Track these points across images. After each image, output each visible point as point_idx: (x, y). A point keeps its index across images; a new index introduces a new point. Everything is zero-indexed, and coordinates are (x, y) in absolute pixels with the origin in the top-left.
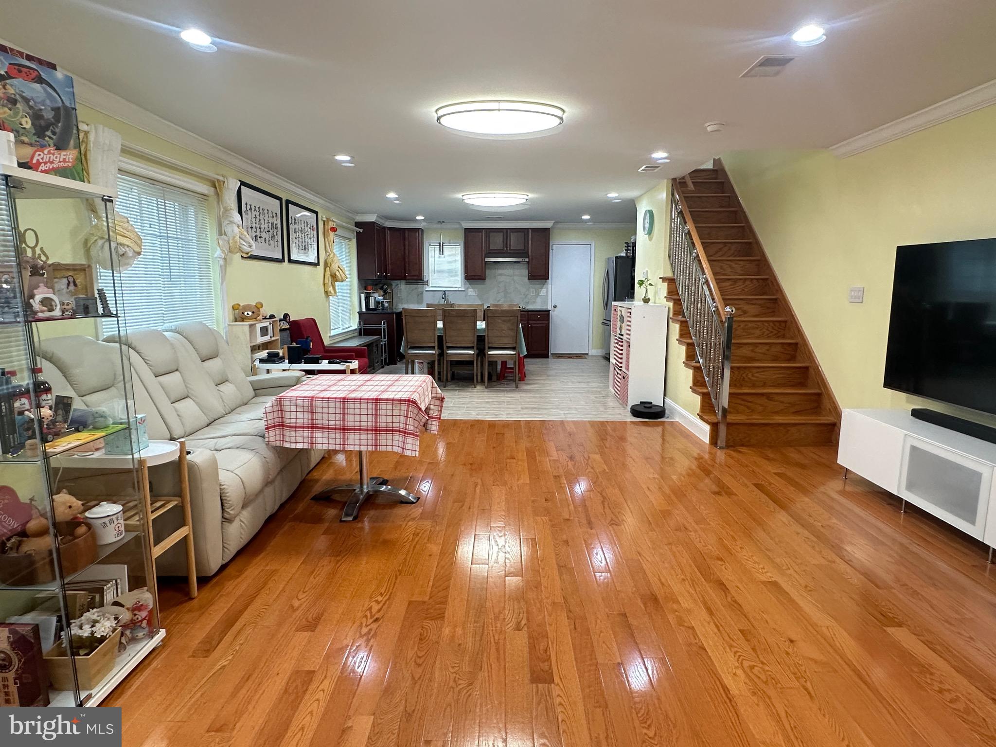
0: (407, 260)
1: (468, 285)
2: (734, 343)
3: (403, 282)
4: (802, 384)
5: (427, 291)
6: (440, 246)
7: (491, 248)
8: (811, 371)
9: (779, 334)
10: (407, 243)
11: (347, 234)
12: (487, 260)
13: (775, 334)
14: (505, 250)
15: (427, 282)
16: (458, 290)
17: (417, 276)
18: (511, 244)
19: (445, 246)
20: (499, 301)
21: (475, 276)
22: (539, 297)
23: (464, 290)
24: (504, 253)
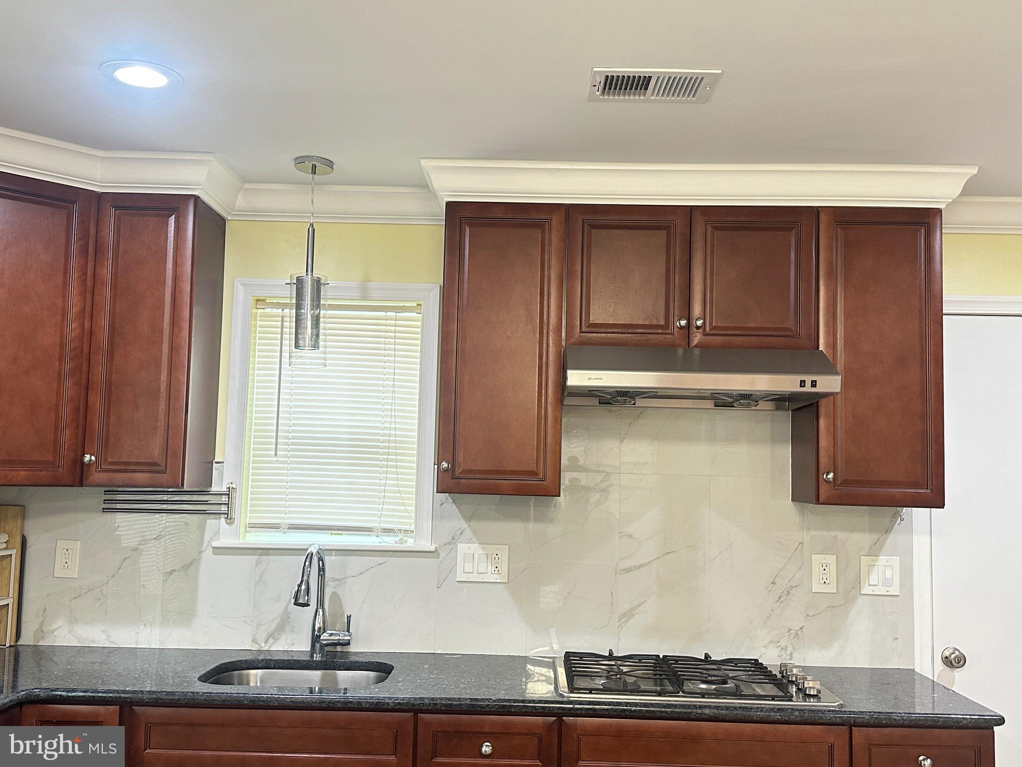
0: (99, 372)
1: (454, 522)
5: (218, 550)
6: (299, 298)
7: (593, 319)
10: (106, 273)
12: (576, 378)
14: (682, 328)
15: (224, 499)
16: (399, 547)
17: (156, 464)
18: (712, 297)
19: (332, 307)
20: (627, 615)
21: (498, 472)
22: (861, 601)
23: (433, 549)
24: (673, 346)
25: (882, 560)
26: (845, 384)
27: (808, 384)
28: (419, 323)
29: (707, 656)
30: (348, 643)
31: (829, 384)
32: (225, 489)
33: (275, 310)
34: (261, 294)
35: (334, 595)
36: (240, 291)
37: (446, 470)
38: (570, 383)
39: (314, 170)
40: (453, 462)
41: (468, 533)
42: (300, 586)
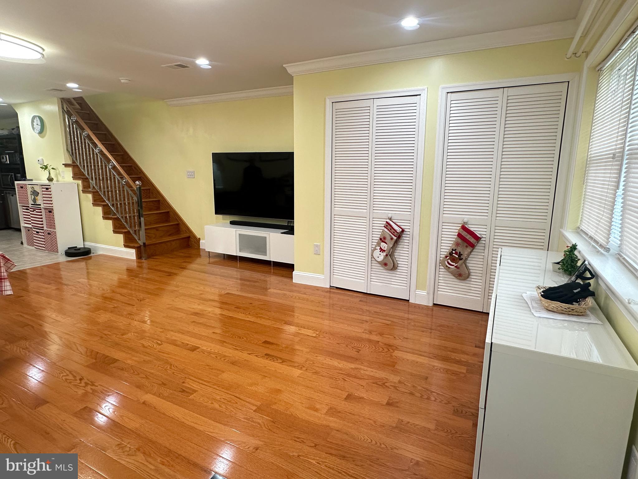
2: (144, 202)
4: (167, 221)
8: (171, 213)
9: (147, 197)
13: (146, 196)
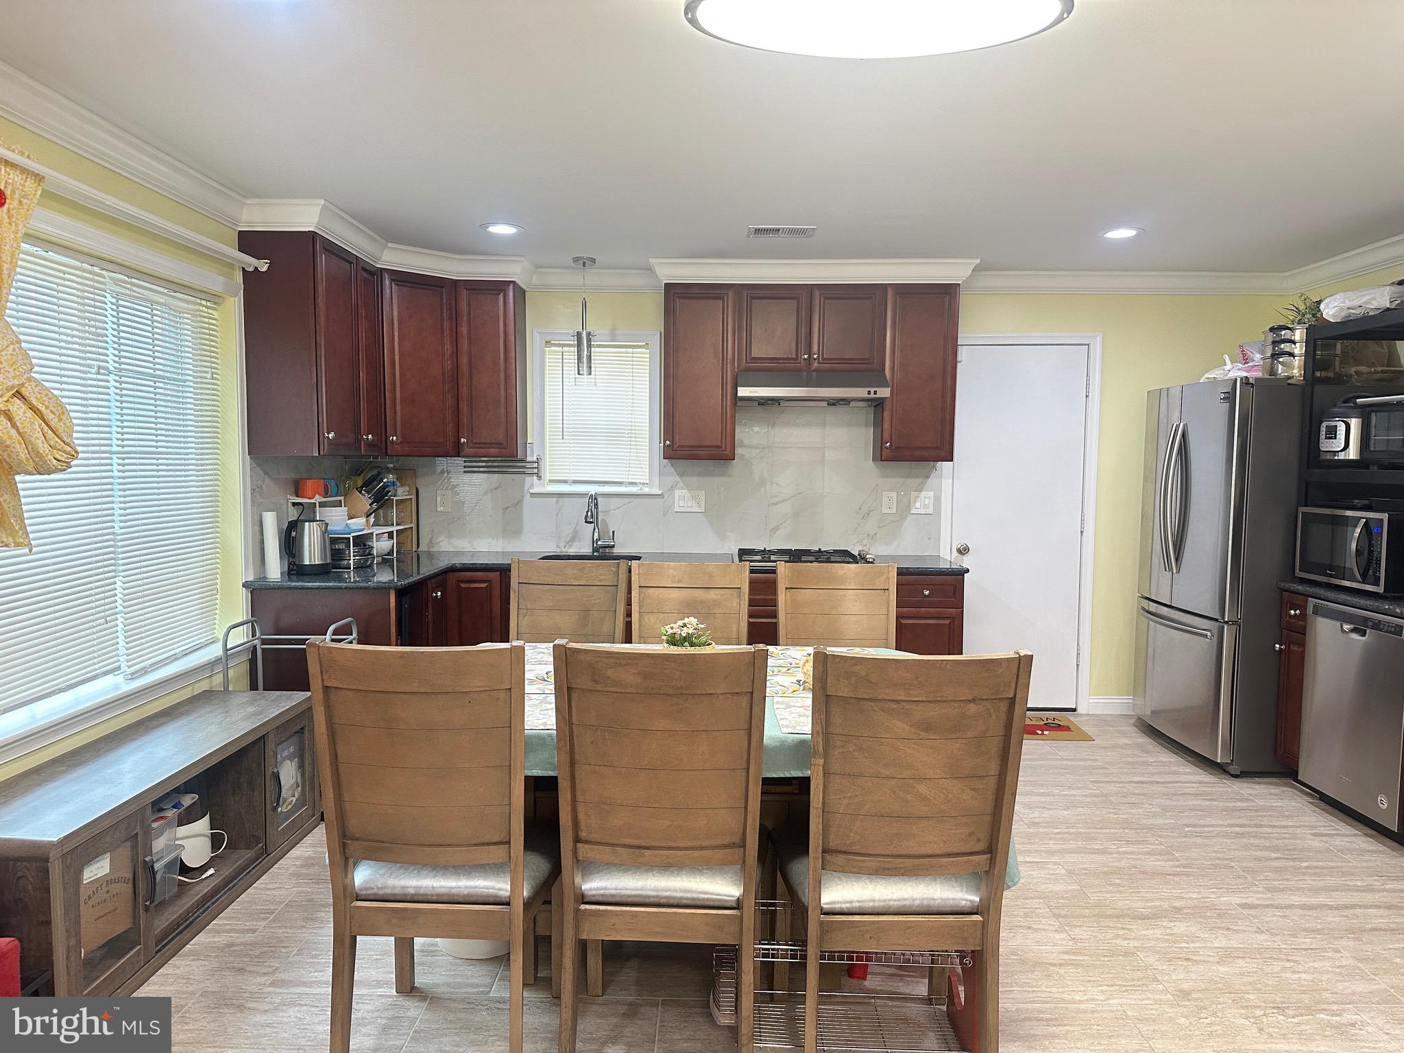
0: (464, 390)
1: (672, 477)
3: (460, 461)
5: (533, 495)
6: (579, 345)
7: (754, 354)
10: (464, 330)
11: (213, 280)
12: (743, 392)
14: (805, 359)
15: (536, 465)
16: (639, 493)
17: (501, 444)
18: (823, 340)
19: (598, 346)
20: (775, 529)
21: (699, 447)
22: (910, 517)
23: (660, 493)
24: (800, 370)
25: (924, 493)
26: (892, 392)
27: (872, 392)
28: (648, 356)
29: (820, 549)
30: (613, 546)
31: (884, 392)
32: (535, 459)
33: (557, 348)
34: (548, 340)
35: (603, 520)
36: (537, 337)
37: (668, 446)
38: (739, 394)
39: (584, 264)
40: (672, 442)
41: (681, 484)
42: (587, 512)
